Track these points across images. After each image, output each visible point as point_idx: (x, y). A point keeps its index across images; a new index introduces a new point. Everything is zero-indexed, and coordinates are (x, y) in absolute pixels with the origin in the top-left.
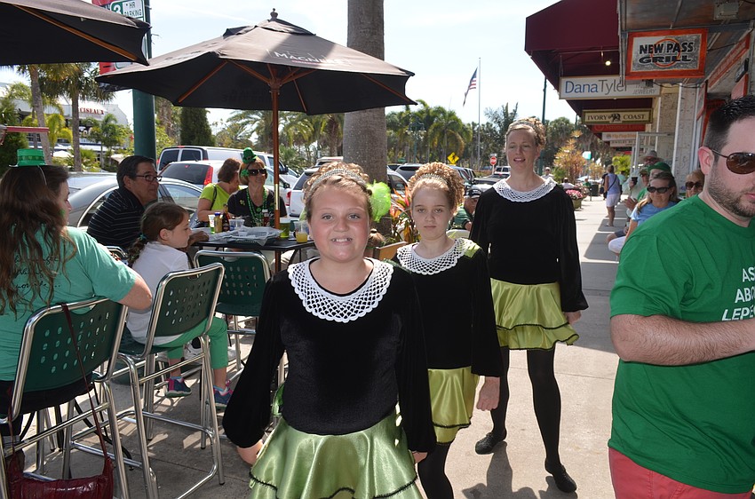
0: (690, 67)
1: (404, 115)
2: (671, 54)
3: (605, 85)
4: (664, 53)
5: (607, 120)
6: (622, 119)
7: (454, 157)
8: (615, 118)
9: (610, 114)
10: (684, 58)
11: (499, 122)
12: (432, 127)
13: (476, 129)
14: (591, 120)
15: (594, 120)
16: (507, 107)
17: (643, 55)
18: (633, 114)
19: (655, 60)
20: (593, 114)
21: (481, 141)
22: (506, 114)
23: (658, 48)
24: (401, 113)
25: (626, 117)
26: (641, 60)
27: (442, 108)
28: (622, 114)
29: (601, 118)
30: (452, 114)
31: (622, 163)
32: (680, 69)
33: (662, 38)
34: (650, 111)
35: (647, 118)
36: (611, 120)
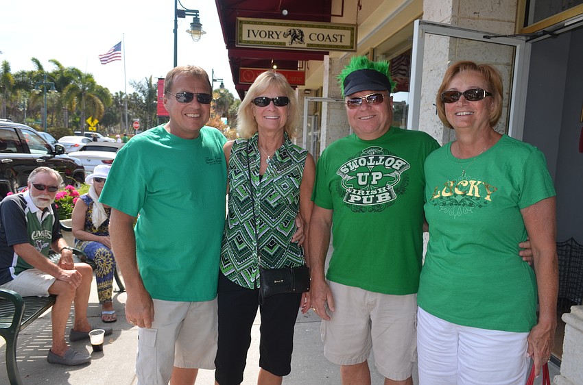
1: (35, 75)
5: (282, 39)
6: (307, 40)
7: (92, 121)
8: (295, 37)
9: (285, 29)
11: (143, 92)
12: (67, 88)
13: (123, 97)
14: (252, 38)
15: (258, 39)
16: (151, 79)
20: (257, 28)
21: (129, 108)
22: (150, 85)
24: (32, 72)
25: (314, 37)
27: (77, 70)
28: (307, 31)
29: (270, 34)
30: (89, 77)
34: (353, 29)
35: (346, 42)
36: (288, 40)
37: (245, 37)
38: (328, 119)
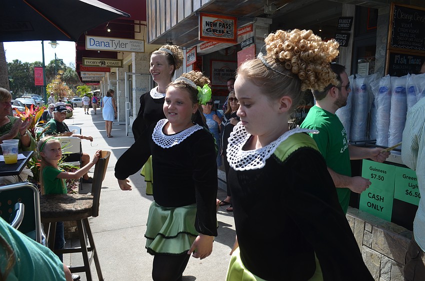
0: (230, 38)
2: (221, 29)
3: (113, 43)
4: (218, 28)
5: (98, 64)
6: (106, 64)
8: (102, 63)
9: (99, 61)
10: (227, 32)
14: (88, 64)
15: (90, 64)
17: (208, 27)
18: (113, 62)
19: (214, 31)
20: (89, 60)
23: (214, 24)
25: (109, 63)
26: (207, 30)
28: (106, 61)
29: (94, 63)
31: (83, 90)
32: (226, 38)
33: (216, 19)
34: (122, 61)
35: (120, 65)
36: (100, 64)
37: (85, 64)
38: (119, 88)
